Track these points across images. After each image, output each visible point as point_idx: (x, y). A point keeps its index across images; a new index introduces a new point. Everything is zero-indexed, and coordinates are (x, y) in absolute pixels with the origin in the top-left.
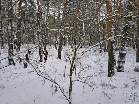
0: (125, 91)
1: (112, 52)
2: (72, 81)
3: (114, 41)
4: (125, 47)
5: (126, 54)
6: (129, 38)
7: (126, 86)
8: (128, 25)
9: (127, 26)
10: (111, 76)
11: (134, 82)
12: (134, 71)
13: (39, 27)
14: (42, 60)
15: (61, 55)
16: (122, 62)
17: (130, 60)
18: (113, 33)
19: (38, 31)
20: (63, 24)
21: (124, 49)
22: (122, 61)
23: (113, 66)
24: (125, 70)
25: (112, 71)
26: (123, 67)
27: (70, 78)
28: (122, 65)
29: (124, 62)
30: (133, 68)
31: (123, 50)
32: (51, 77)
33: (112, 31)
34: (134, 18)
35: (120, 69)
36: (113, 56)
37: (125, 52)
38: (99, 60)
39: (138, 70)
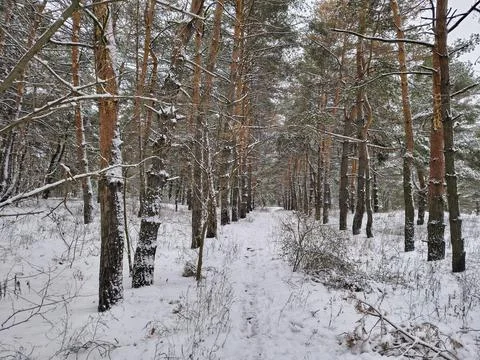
1: (114, 220)
3: (119, 184)
4: (157, 202)
5: (159, 224)
6: (167, 175)
8: (165, 137)
9: (162, 139)
10: (107, 307)
11: (176, 312)
12: (184, 276)
16: (148, 251)
17: (175, 242)
18: (119, 156)
21: (154, 210)
22: (148, 247)
23: (114, 271)
24: (155, 278)
25: (110, 289)
26: (151, 270)
28: (148, 261)
29: (152, 252)
30: (181, 268)
31: (152, 214)
33: (115, 149)
35: (141, 277)
36: (117, 233)
37: (155, 219)
38: (72, 251)
39: (194, 273)
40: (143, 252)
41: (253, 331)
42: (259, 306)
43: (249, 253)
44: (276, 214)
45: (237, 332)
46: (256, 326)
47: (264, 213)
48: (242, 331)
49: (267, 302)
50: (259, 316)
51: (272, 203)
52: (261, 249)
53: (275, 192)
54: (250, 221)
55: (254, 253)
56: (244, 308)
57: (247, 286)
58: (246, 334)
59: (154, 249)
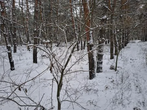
0: (106, 93)
1: (92, 56)
2: (60, 102)
5: (103, 55)
6: (105, 39)
7: (107, 88)
10: (92, 79)
11: (112, 82)
12: (110, 69)
13: (4, 28)
14: (13, 68)
15: (37, 59)
16: (100, 63)
17: (105, 57)
18: (92, 36)
19: (5, 33)
20: (35, 23)
22: (100, 62)
23: (93, 69)
24: (103, 70)
25: (92, 74)
26: (101, 68)
27: (58, 99)
28: (100, 65)
29: (101, 63)
30: (109, 66)
31: (101, 52)
32: (34, 100)
33: (90, 34)
34: (108, 20)
35: (99, 70)
36: (93, 59)
39: (114, 68)
40: (99, 63)
41: (140, 91)
42: (140, 82)
43: (131, 61)
44: (139, 44)
45: (134, 91)
46: (140, 89)
47: (134, 44)
48: (136, 91)
49: (143, 81)
50: (141, 86)
51: (136, 39)
52: (136, 60)
53: (137, 35)
54: (129, 48)
55: (133, 61)
56: (134, 82)
57: (134, 74)
58: (137, 92)
59: (102, 62)
